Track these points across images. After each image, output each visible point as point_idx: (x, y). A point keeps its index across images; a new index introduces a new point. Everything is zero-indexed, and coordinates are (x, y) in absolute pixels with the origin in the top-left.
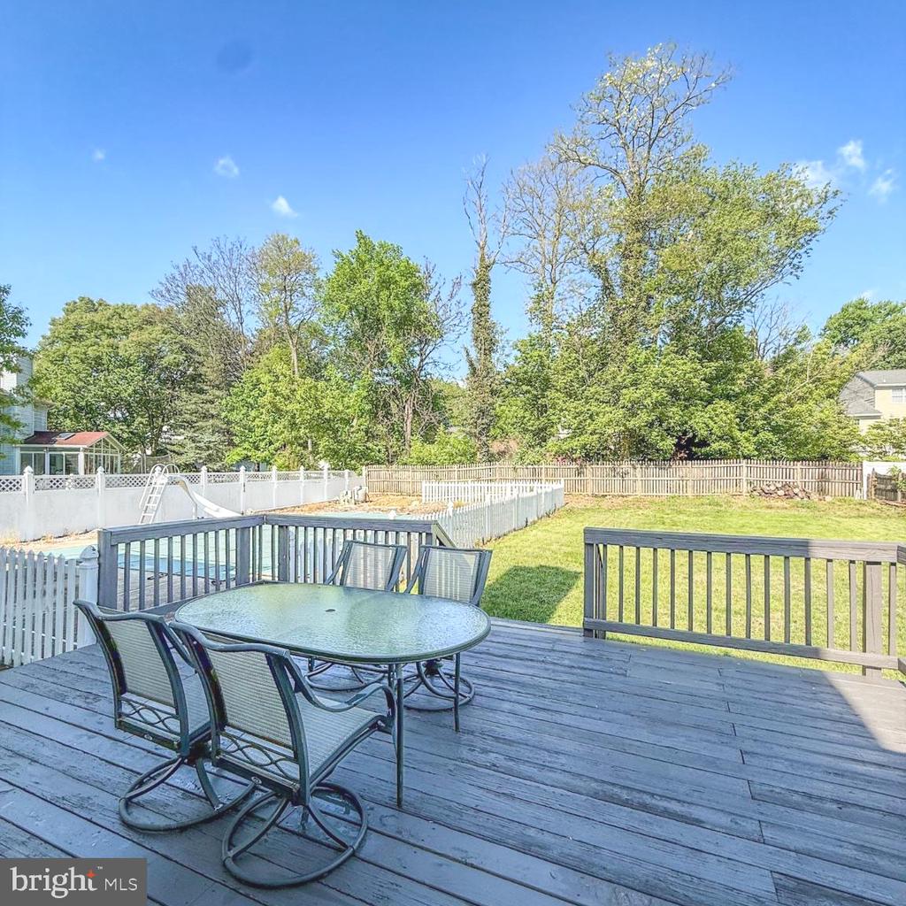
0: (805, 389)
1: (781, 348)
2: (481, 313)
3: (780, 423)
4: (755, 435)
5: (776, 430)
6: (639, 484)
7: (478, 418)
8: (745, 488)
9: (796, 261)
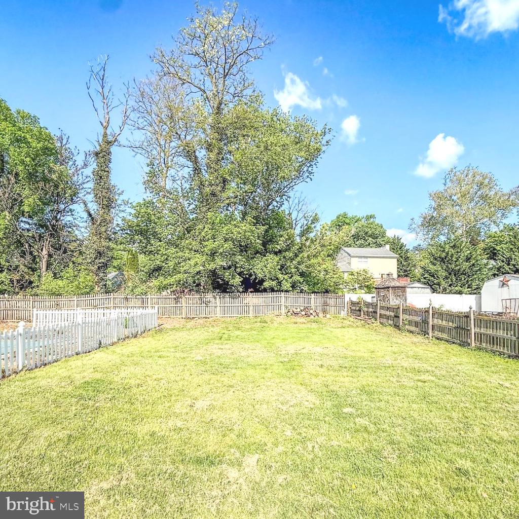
0: (316, 250)
1: (304, 225)
2: (102, 175)
3: (304, 271)
4: (291, 278)
5: (302, 274)
6: (218, 308)
7: (96, 258)
8: (283, 311)
9: (310, 169)
